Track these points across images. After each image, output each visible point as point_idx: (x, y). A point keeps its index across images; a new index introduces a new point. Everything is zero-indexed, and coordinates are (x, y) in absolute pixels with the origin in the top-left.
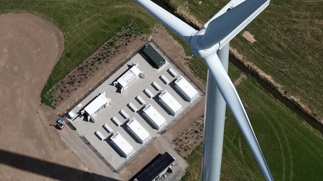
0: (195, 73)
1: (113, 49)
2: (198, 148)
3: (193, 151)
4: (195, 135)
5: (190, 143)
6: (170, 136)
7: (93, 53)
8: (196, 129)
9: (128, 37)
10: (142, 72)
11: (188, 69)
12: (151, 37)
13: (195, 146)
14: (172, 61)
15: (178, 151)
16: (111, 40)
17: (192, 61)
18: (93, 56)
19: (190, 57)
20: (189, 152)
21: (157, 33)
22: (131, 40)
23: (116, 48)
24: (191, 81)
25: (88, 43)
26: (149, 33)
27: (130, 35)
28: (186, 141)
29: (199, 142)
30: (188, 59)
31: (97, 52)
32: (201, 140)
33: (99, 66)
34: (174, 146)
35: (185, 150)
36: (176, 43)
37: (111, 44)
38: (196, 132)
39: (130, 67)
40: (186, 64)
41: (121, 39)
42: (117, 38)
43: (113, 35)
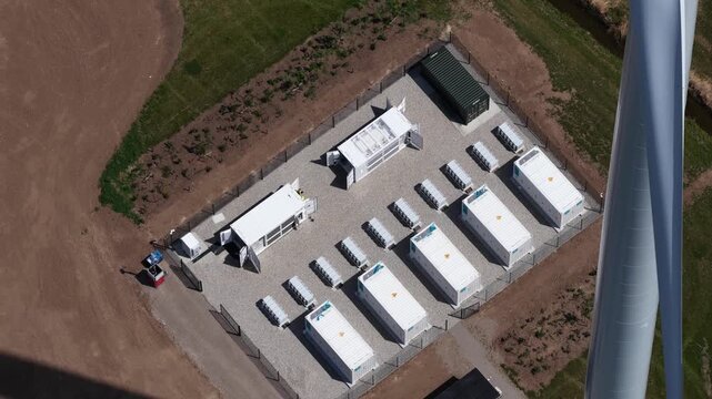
0: (579, 143)
1: (332, 58)
2: (572, 368)
3: (559, 375)
4: (568, 329)
5: (550, 350)
6: (491, 327)
7: (269, 65)
8: (571, 308)
9: (380, 25)
10: (414, 128)
11: (556, 131)
12: (449, 29)
13: (565, 359)
14: (508, 103)
15: (511, 374)
16: (326, 32)
17: (570, 107)
18: (270, 74)
19: (566, 96)
20: (547, 378)
21: (468, 17)
22: (389, 34)
23: (342, 55)
24: (565, 165)
25: (255, 36)
26: (446, 16)
27: (386, 21)
28: (538, 343)
29: (577, 349)
30: (558, 101)
31: (283, 64)
32: (585, 343)
33: (282, 105)
34: (499, 357)
35: (534, 371)
36: (525, 50)
37: (327, 42)
38: (570, 318)
39: (378, 112)
40: (551, 114)
41: (355, 29)
42: (345, 26)
43: (334, 17)
